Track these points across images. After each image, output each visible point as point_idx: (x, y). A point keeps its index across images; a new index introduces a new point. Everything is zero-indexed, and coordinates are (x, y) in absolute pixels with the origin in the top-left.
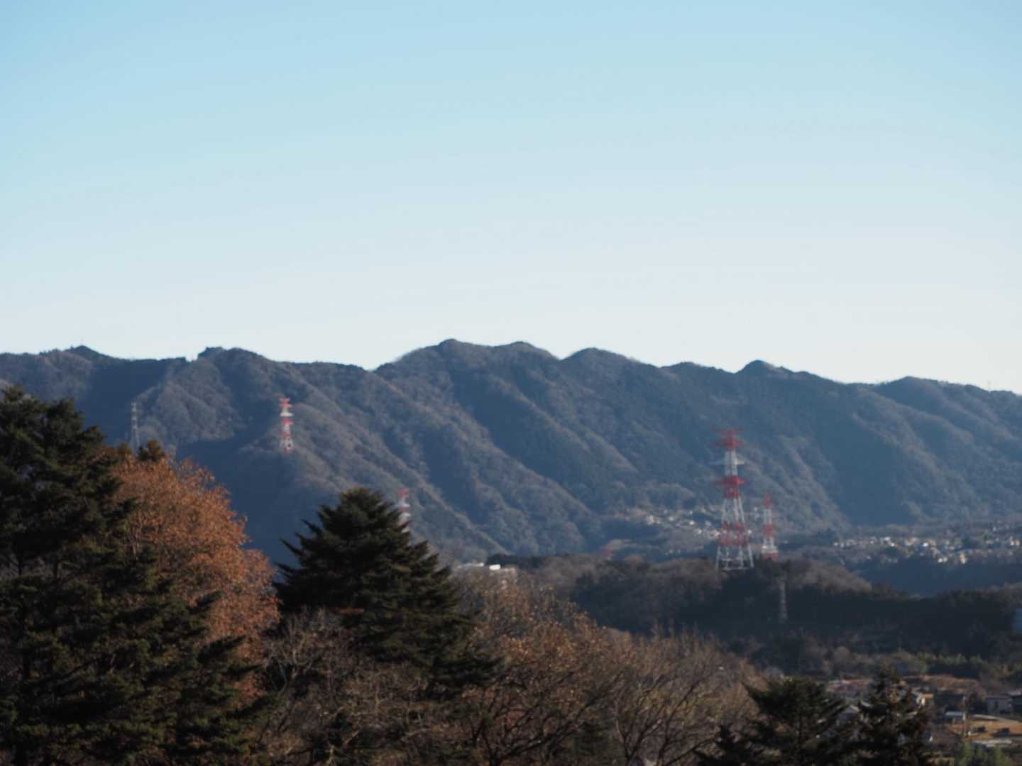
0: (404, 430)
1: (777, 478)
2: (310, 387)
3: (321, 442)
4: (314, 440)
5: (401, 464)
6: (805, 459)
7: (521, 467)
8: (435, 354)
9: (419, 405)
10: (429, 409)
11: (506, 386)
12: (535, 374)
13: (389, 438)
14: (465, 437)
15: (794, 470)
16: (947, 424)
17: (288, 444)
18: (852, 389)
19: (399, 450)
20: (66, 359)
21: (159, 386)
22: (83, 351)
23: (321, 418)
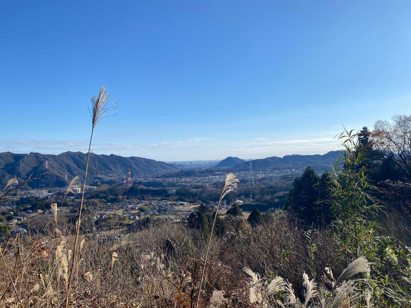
0: (63, 164)
1: (116, 170)
2: (49, 158)
3: (52, 167)
4: (50, 166)
5: (63, 169)
6: (120, 167)
7: (81, 169)
8: (66, 153)
9: (65, 161)
10: (66, 161)
11: (78, 158)
12: (82, 156)
13: (60, 165)
14: (72, 165)
15: (119, 169)
16: (138, 163)
17: (47, 167)
18: (125, 158)
19: (63, 167)
20: (6, 154)
21: (24, 158)
22: (9, 152)
23: (51, 163)
